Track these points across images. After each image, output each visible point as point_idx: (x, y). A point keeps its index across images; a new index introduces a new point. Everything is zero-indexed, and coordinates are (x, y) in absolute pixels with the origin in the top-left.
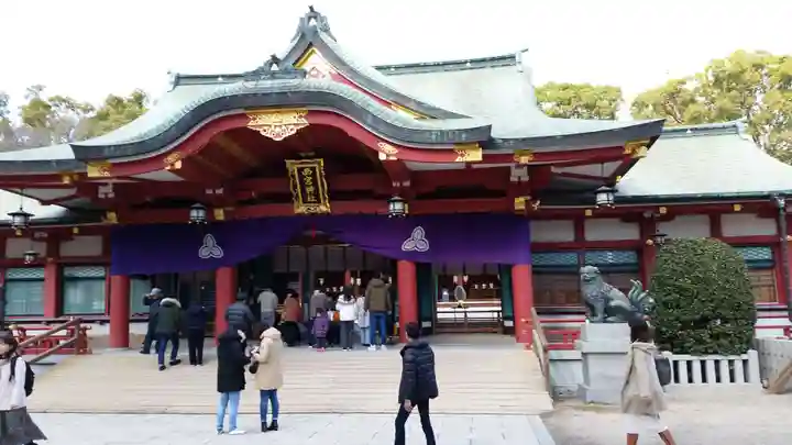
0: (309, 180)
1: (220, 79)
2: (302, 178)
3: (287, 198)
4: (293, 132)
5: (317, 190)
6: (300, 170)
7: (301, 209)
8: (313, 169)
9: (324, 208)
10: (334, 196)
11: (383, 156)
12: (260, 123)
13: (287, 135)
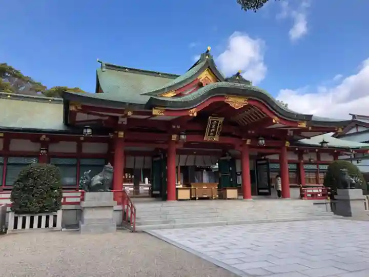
0: (214, 126)
1: (127, 70)
4: (242, 106)
5: (216, 131)
6: (212, 121)
7: (207, 138)
8: (218, 122)
9: (216, 139)
10: (222, 134)
11: (274, 121)
12: (230, 100)
13: (240, 107)
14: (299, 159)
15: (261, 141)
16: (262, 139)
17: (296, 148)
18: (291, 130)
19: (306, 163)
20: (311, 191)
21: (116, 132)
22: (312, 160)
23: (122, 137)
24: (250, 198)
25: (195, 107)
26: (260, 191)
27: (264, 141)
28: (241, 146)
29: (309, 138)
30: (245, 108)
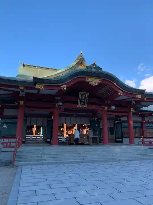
1: (36, 67)
2: (82, 97)
3: (76, 102)
4: (98, 84)
5: (85, 101)
6: (82, 95)
7: (79, 106)
8: (85, 95)
9: (85, 106)
10: (89, 104)
11: (119, 94)
12: (89, 80)
13: (96, 85)
14: (142, 120)
15: (112, 107)
16: (113, 106)
17: (139, 113)
18: (134, 101)
19: (146, 123)
20: (148, 140)
21: (19, 101)
22: (150, 121)
23: (23, 104)
24: (108, 144)
25: (65, 84)
26: (117, 140)
27: (114, 107)
28: (102, 111)
29: (147, 106)
30: (100, 85)
